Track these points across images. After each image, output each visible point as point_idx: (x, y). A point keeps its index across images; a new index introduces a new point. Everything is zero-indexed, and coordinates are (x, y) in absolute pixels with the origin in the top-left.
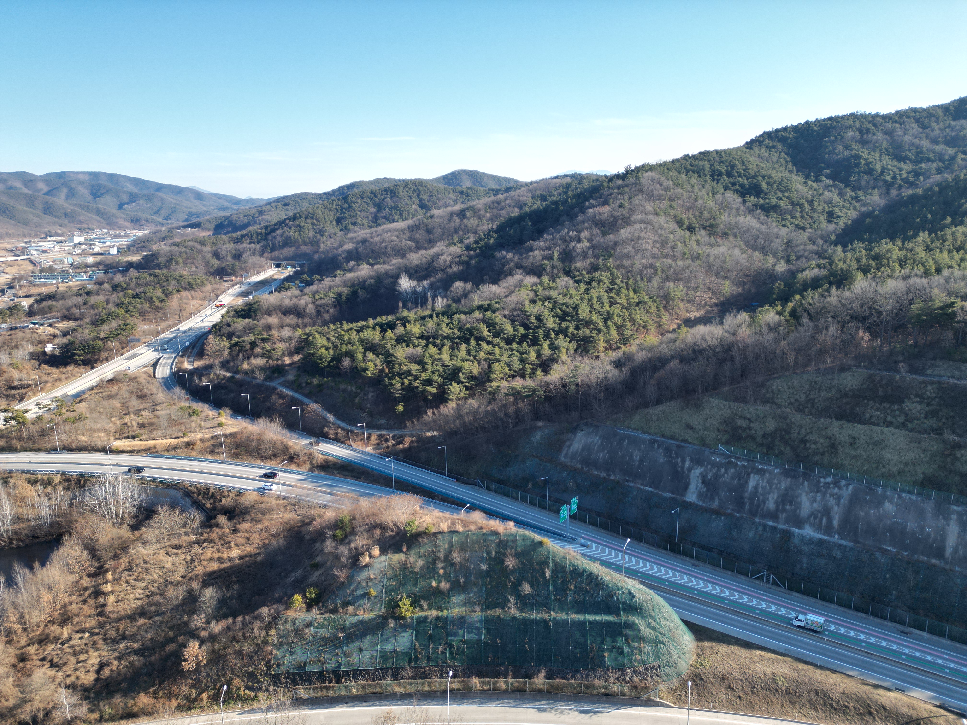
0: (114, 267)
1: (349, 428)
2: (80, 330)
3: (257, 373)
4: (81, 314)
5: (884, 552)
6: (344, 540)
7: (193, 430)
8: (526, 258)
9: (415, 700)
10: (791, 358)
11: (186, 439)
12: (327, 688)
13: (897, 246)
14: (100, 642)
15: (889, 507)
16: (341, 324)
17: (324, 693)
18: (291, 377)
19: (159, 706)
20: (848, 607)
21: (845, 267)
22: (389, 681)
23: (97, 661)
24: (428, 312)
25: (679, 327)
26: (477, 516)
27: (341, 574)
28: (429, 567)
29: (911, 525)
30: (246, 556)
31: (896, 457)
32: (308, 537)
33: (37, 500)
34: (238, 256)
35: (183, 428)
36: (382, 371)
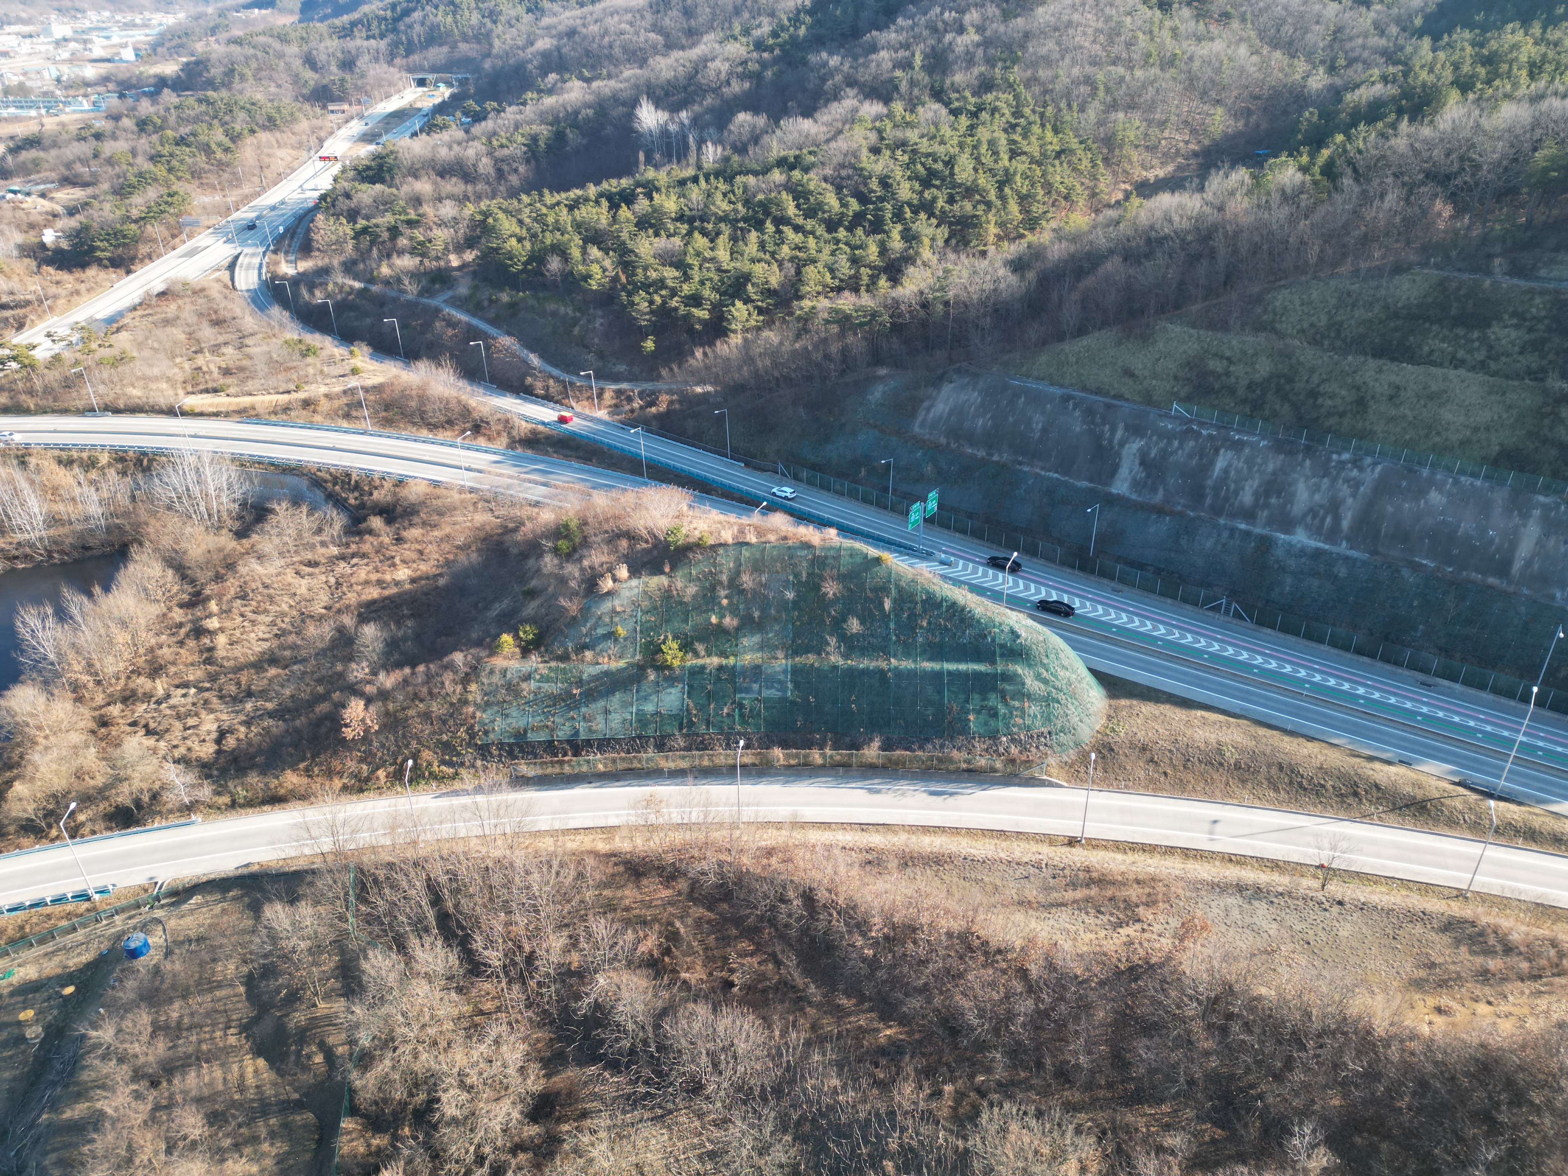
0: (135, 87)
1: (567, 378)
2: (96, 203)
3: (406, 282)
4: (93, 175)
5: (1416, 567)
6: (571, 555)
7: (311, 378)
8: (863, 65)
9: (690, 779)
10: (1312, 254)
11: (302, 395)
12: (561, 763)
13: (1532, 36)
14: (215, 700)
15: (1435, 497)
16: (541, 195)
17: (557, 770)
18: (463, 290)
19: (316, 787)
20: (1347, 649)
21: (1430, 79)
22: (651, 753)
23: (214, 727)
24: (690, 172)
25: (1127, 196)
26: (780, 521)
27: (572, 606)
28: (705, 596)
29: (1467, 526)
30: (421, 578)
31: (1462, 418)
32: (515, 551)
33: (77, 491)
34: (348, 64)
35: (295, 376)
36: (615, 279)
